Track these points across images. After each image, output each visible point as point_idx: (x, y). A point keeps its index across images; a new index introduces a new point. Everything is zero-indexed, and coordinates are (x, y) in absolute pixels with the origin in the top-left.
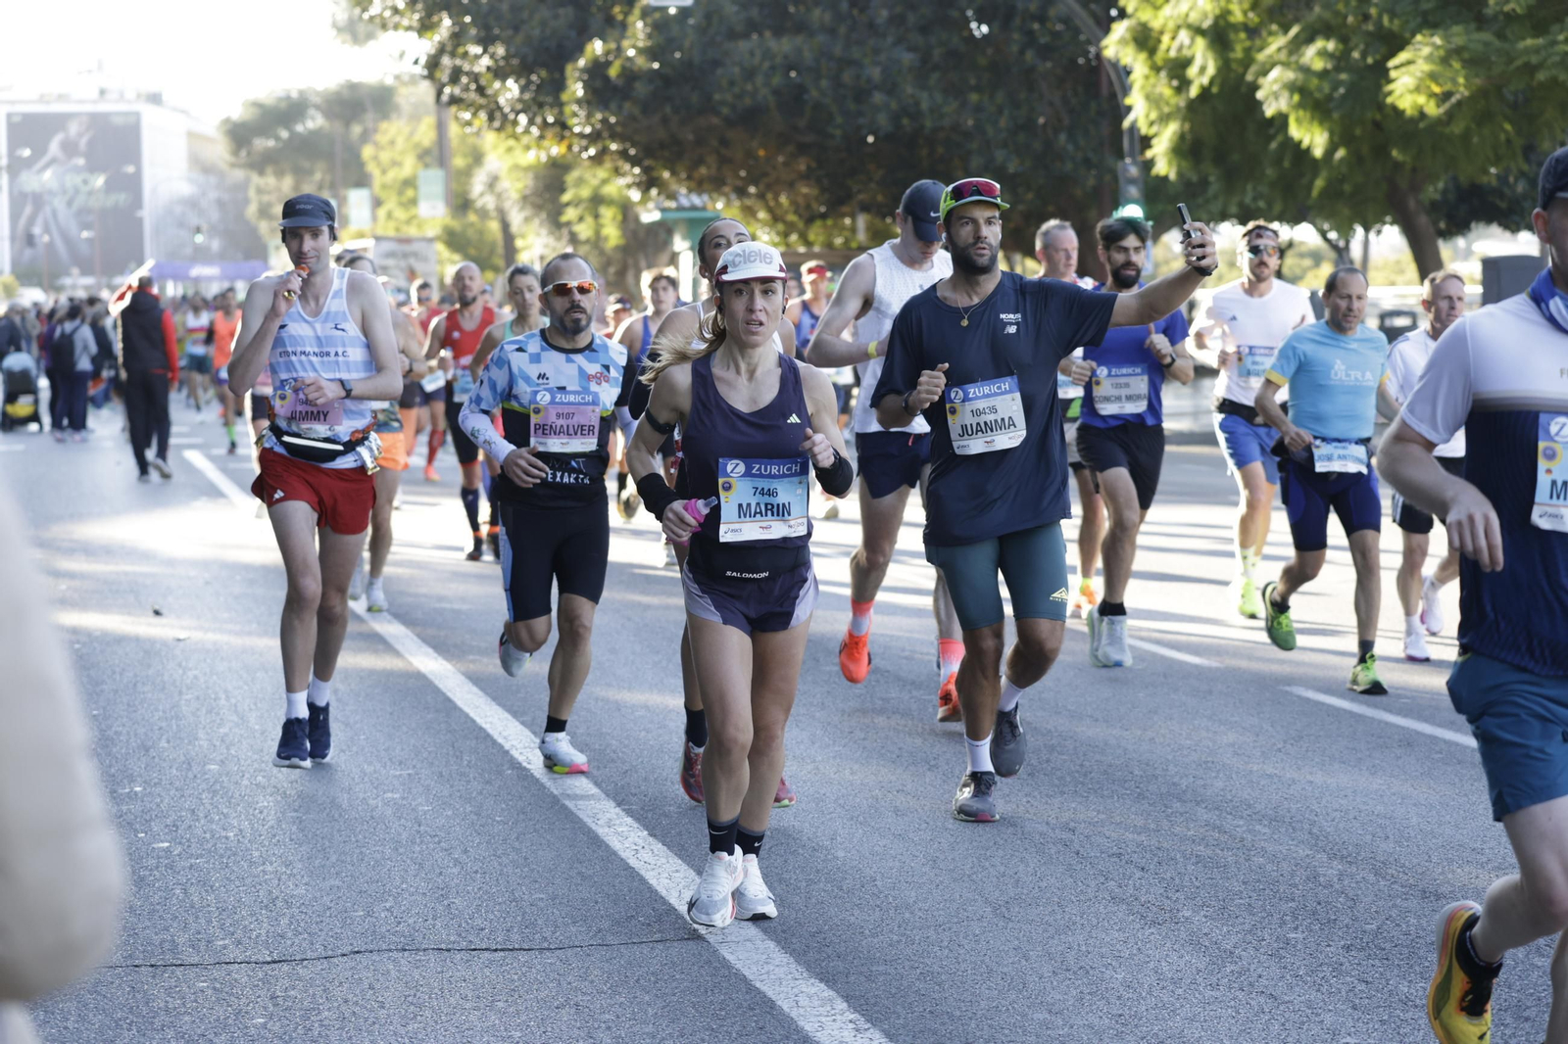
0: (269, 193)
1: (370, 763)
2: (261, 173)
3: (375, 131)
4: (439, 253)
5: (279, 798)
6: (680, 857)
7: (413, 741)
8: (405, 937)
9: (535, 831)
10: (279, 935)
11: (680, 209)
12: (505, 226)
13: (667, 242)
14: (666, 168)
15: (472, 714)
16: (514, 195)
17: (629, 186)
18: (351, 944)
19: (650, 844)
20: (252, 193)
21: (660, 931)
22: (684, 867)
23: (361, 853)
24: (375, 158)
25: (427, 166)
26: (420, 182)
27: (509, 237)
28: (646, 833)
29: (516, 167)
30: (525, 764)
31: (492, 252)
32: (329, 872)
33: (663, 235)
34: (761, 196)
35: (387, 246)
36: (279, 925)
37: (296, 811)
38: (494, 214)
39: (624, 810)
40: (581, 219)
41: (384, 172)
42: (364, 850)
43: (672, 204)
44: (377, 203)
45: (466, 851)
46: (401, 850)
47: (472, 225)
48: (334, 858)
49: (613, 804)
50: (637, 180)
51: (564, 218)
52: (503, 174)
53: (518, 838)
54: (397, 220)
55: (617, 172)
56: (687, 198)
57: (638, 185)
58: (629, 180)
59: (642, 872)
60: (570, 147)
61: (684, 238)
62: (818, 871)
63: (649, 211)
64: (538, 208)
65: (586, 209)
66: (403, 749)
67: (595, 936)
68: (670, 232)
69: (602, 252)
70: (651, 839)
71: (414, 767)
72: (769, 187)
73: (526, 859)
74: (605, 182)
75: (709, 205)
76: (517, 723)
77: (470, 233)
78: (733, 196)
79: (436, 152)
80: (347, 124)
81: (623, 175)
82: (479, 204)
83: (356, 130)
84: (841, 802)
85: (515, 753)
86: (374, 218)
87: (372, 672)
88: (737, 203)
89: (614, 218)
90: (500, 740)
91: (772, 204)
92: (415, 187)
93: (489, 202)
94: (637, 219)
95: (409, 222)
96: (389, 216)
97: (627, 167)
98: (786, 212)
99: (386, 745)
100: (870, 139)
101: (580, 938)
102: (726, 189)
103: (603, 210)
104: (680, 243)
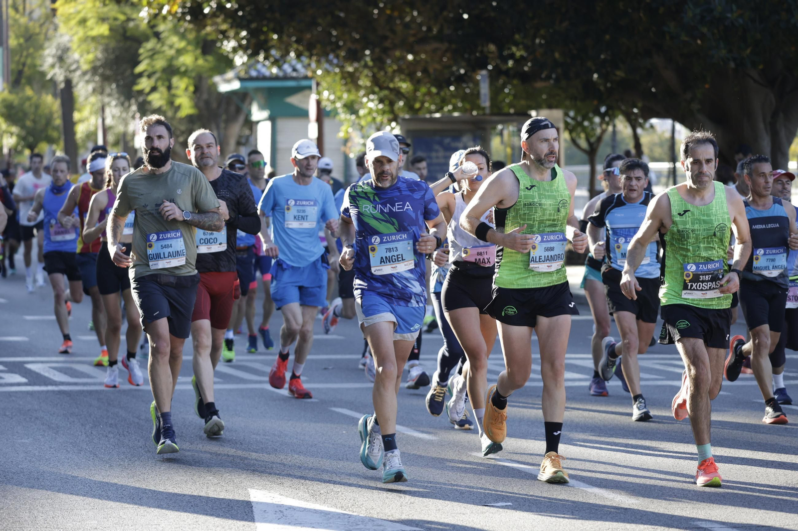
11: (259, 78)
13: (246, 112)
29: (88, 38)
51: (137, 89)
52: (73, 46)
63: (228, 82)
64: (108, 79)
65: (159, 78)
68: (247, 102)
82: (49, 76)
93: (58, 74)
94: (213, 89)
103: (175, 80)
104: (257, 113)
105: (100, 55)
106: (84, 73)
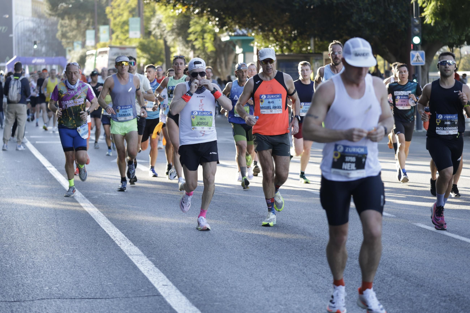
0: (66, 27)
2: (63, 19)
4: (137, 53)
11: (238, 35)
12: (166, 43)
13: (233, 50)
16: (168, 29)
20: (59, 27)
24: (111, 12)
25: (133, 16)
26: (130, 23)
27: (167, 47)
29: (169, 17)
31: (161, 53)
33: (231, 47)
38: (160, 37)
40: (196, 39)
41: (115, 18)
44: (112, 32)
47: (152, 41)
50: (217, 23)
51: (189, 39)
52: (163, 20)
54: (120, 39)
56: (240, 31)
58: (214, 23)
60: (188, 9)
61: (240, 47)
63: (225, 36)
64: (179, 34)
65: (199, 35)
68: (234, 45)
69: (206, 54)
72: (274, 27)
74: (205, 24)
75: (249, 34)
77: (151, 45)
78: (260, 30)
79: (137, 10)
82: (154, 33)
86: (111, 38)
88: (261, 33)
89: (210, 39)
91: (275, 34)
92: (128, 25)
93: (158, 32)
94: (220, 40)
95: (125, 40)
96: (117, 37)
98: (281, 38)
102: (256, 28)
103: (206, 35)
104: (239, 50)
105: (175, 24)
106: (168, 32)
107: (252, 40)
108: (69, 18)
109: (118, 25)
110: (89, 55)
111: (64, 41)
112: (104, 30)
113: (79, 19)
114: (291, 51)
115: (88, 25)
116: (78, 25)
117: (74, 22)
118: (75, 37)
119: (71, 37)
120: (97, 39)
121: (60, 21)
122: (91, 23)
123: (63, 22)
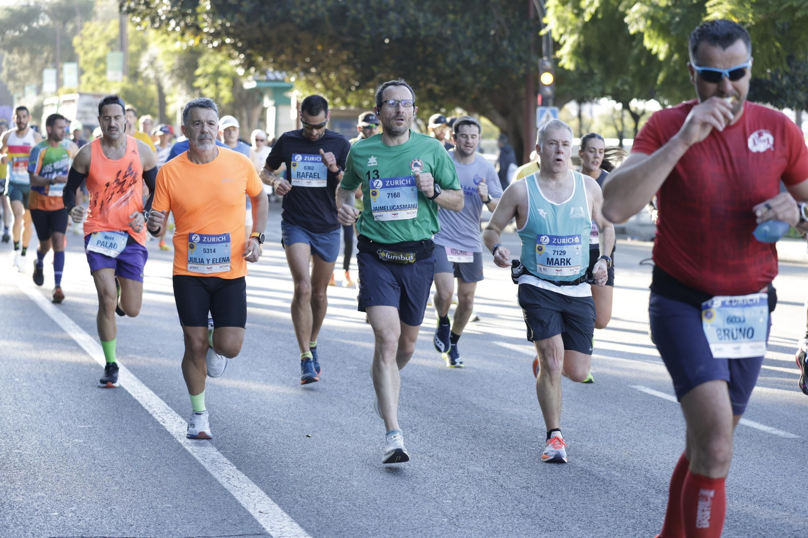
0: (15, 64)
1: (65, 420)
2: (10, 52)
3: (82, 28)
5: (8, 441)
6: (255, 483)
7: (92, 407)
8: (83, 529)
9: (166, 464)
10: (5, 526)
11: (269, 80)
12: (160, 89)
13: (260, 101)
14: (260, 55)
15: (130, 391)
16: (166, 69)
17: (237, 66)
18: (50, 533)
19: (237, 475)
20: (4, 64)
21: (243, 529)
22: (258, 489)
23: (58, 476)
24: (81, 44)
25: (112, 50)
26: (108, 60)
27: (162, 96)
28: (235, 467)
29: (168, 52)
30: (161, 423)
31: (151, 104)
32: (37, 488)
33: (257, 97)
34: (318, 74)
35: (87, 99)
36: (5, 520)
37: (18, 449)
38: (154, 81)
39: (222, 453)
40: (207, 86)
41: (86, 53)
42: (59, 474)
43: (264, 78)
44: (81, 72)
45: (123, 476)
46: (83, 475)
47: (140, 87)
48: (41, 479)
49: (215, 449)
50: (242, 62)
51: (196, 84)
52: (160, 56)
53: (155, 469)
54: (93, 83)
55: (230, 56)
56: (273, 74)
57: (242, 65)
58: (237, 62)
59: (232, 492)
60: (201, 41)
61: (271, 98)
62: (341, 494)
63: (249, 81)
64: (180, 77)
65: (210, 79)
66: (86, 412)
67: (201, 531)
68: (262, 95)
70: (238, 472)
71: (93, 423)
72: (323, 68)
73: (160, 482)
74: (222, 62)
75: (287, 79)
76: (157, 397)
77: (138, 92)
78: (301, 74)
79: (118, 42)
80: (64, 23)
81: (234, 59)
82: (144, 74)
83: (70, 27)
84: (357, 451)
85: (155, 416)
86: (79, 82)
87: (68, 363)
88: (303, 78)
89: (228, 85)
90: (147, 408)
91: (325, 79)
92: (105, 63)
93: (150, 73)
94: (241, 87)
95: (101, 84)
96: (89, 80)
97: (236, 53)
98: (334, 85)
99: (76, 409)
100: (387, 41)
101: (192, 532)
102: (297, 69)
103: (220, 80)
104: (268, 102)
105: (176, 63)
106: (167, 73)
107: (289, 88)
108: (19, 52)
109: (90, 63)
110: (47, 105)
111: (11, 85)
112: (70, 70)
113: (34, 53)
114: (347, 104)
115: (46, 62)
116: (32, 62)
117: (26, 58)
118: (27, 78)
119: (22, 79)
120: (59, 83)
121: (6, 55)
122: (50, 59)
123: (10, 57)
